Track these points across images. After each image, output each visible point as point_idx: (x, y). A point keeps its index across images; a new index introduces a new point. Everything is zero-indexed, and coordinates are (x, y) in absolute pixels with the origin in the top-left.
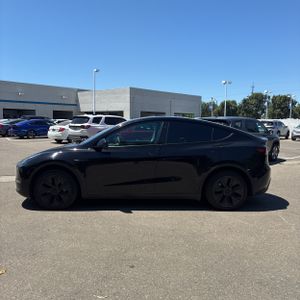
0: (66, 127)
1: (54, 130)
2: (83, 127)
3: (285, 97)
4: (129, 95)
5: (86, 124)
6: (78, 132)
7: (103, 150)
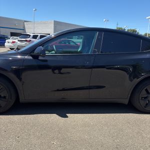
0: (16, 41)
1: (9, 42)
2: (26, 41)
3: (133, 30)
4: (53, 25)
5: (28, 39)
6: (23, 44)
7: (40, 58)
